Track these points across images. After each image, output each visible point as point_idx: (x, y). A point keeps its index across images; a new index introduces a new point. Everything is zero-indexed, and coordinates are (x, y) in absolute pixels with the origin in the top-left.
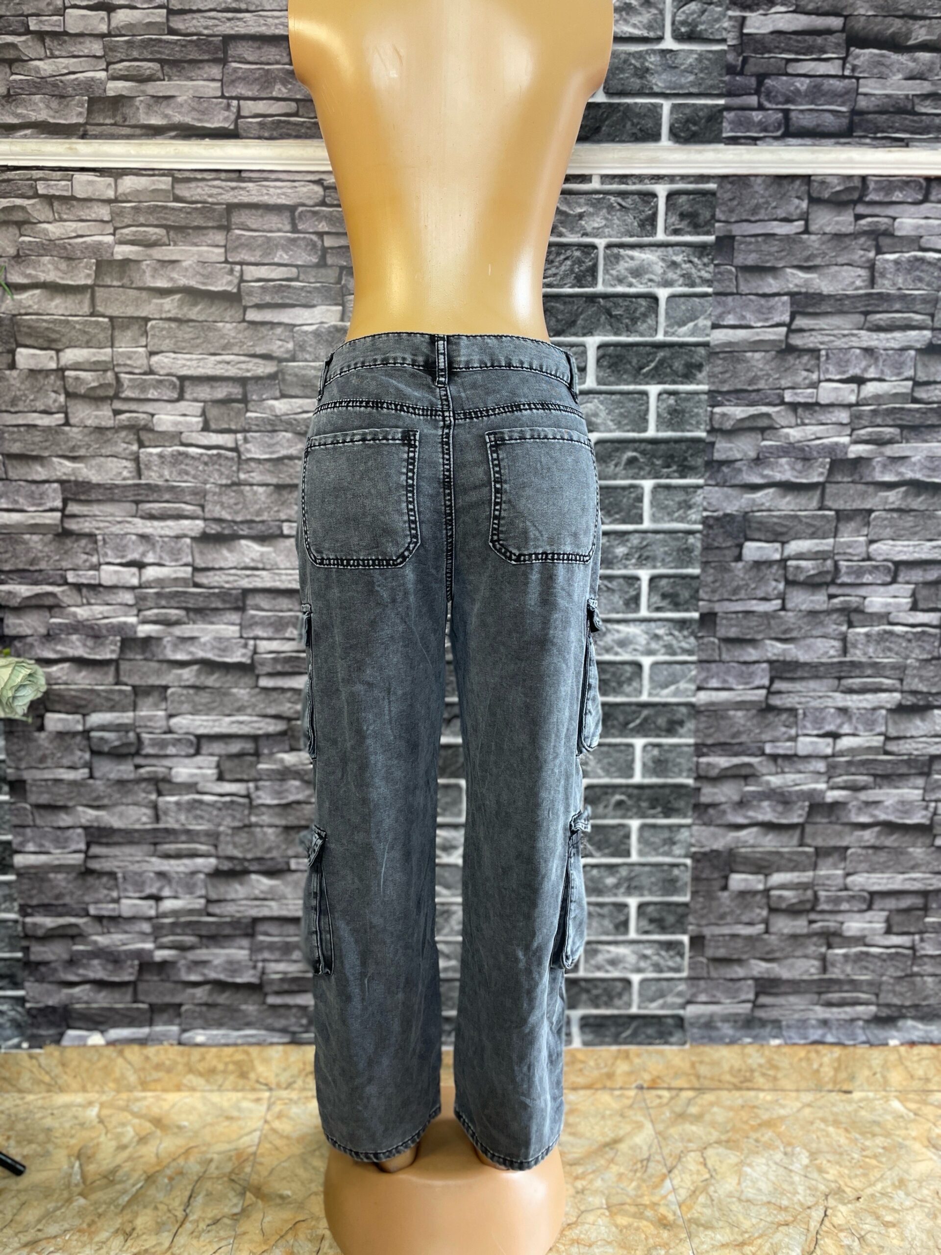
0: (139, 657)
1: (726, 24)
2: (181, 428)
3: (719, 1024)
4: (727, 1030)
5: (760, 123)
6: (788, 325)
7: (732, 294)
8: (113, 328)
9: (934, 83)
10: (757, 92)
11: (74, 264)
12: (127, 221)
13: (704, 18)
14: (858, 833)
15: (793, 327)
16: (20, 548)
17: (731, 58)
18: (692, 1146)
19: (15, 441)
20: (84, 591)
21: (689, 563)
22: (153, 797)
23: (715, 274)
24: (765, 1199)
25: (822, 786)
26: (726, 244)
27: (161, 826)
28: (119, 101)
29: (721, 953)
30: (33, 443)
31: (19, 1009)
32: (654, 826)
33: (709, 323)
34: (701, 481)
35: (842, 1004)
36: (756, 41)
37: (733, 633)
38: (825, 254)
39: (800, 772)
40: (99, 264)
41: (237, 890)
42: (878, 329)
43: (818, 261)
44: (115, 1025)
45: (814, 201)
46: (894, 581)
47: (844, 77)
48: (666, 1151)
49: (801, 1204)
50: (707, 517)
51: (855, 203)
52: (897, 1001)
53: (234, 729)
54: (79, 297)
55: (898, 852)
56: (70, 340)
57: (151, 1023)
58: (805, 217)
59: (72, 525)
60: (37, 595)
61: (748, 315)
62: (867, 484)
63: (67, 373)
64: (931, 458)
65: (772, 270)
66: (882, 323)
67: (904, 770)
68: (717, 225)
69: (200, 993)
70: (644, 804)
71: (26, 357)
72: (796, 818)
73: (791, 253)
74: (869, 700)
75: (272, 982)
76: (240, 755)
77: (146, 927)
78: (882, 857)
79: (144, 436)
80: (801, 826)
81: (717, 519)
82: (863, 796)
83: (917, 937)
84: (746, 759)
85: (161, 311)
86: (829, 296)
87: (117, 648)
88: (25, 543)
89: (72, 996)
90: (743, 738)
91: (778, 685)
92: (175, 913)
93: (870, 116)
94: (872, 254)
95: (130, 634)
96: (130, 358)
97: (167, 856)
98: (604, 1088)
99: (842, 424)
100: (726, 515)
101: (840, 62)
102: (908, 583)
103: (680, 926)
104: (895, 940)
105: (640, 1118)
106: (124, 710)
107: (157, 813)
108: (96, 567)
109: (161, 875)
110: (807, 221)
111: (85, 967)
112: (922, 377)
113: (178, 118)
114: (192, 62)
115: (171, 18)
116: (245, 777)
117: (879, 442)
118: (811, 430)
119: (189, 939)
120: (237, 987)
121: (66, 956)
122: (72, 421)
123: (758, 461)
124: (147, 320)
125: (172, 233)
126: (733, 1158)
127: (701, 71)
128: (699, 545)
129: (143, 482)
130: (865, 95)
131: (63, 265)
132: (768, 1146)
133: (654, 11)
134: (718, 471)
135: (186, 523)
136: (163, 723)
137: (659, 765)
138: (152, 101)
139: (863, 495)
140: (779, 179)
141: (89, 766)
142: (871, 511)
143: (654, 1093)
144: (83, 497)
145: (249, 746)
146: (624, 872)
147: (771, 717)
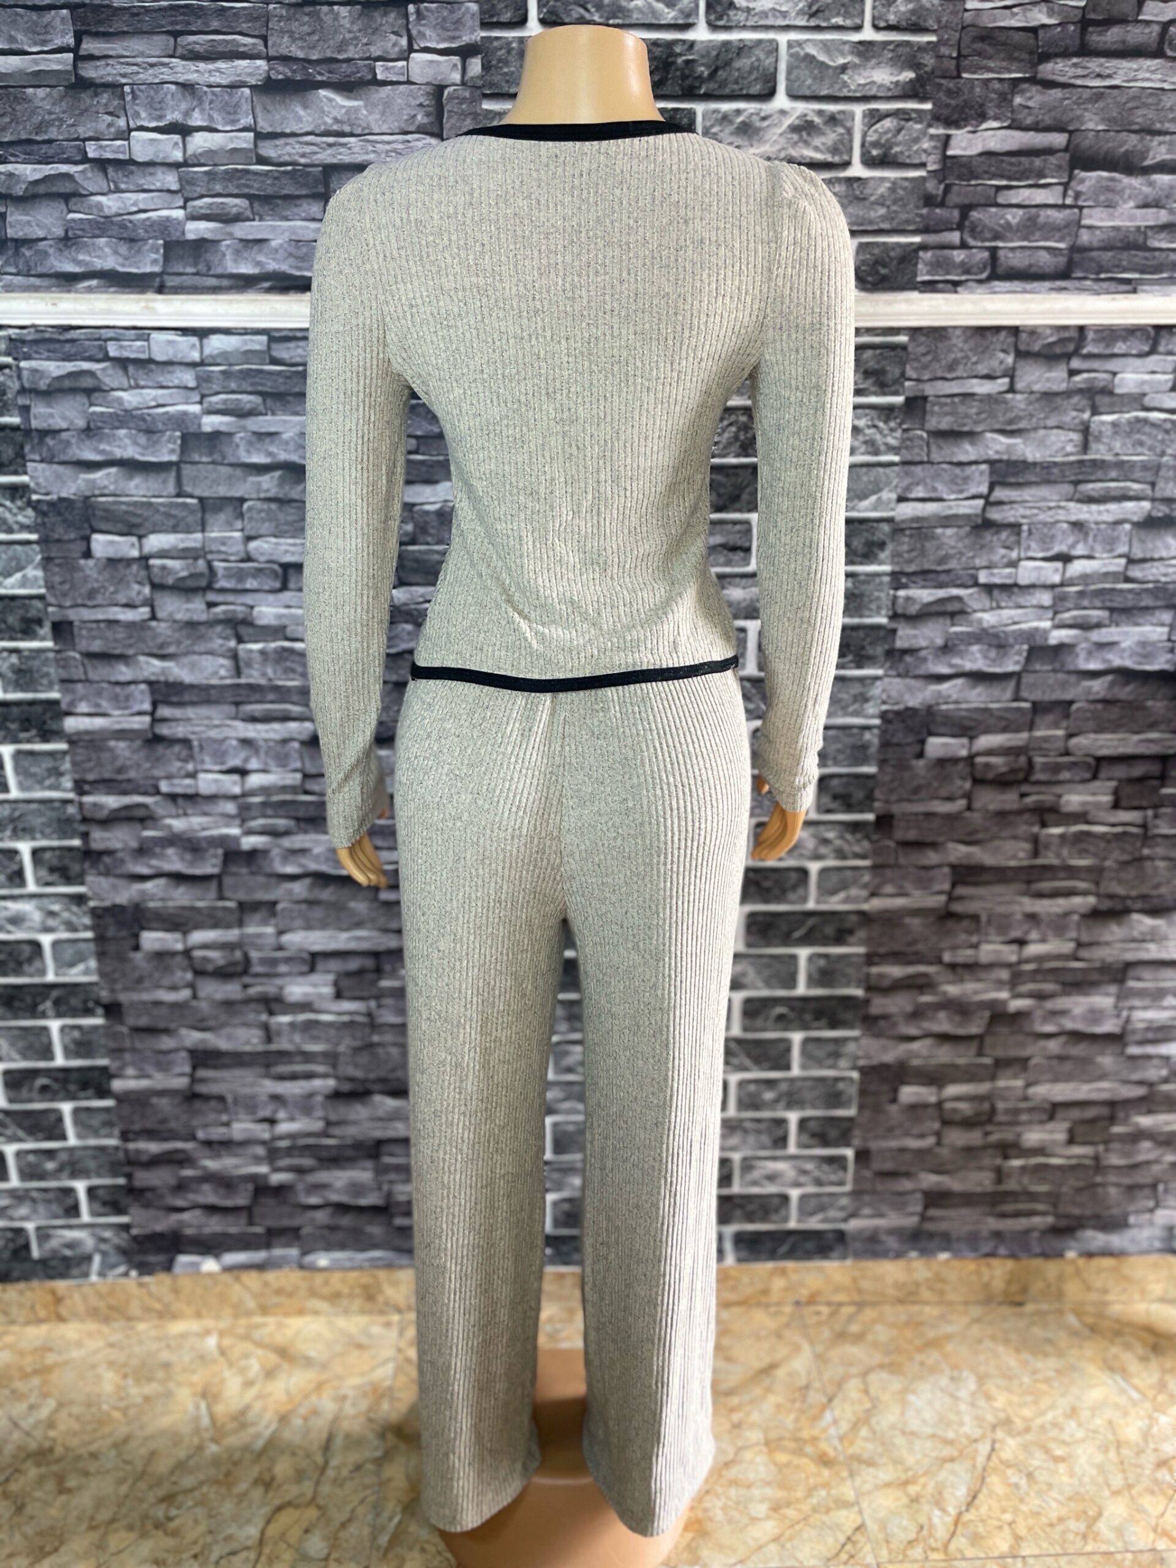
0: (244, 871)
1: (926, 145)
2: (284, 621)
3: (884, 1237)
4: (892, 1243)
5: (963, 263)
6: (986, 498)
7: (921, 463)
8: (204, 510)
9: (1171, 211)
10: (960, 227)
11: (155, 437)
12: (216, 387)
13: (900, 138)
14: (1043, 1043)
15: (992, 499)
16: (105, 756)
17: (931, 186)
18: (853, 1371)
19: (94, 638)
20: (180, 801)
21: (864, 761)
22: (264, 1017)
23: (903, 440)
24: (929, 1430)
25: (1004, 995)
26: (916, 406)
27: (273, 1047)
28: (201, 245)
29: (888, 1166)
30: (116, 641)
31: (125, 1235)
32: (818, 1040)
33: (894, 496)
34: (880, 672)
35: (1017, 1214)
36: (962, 165)
37: (912, 835)
38: (1031, 416)
39: (979, 980)
40: (184, 438)
41: (359, 1112)
42: (1090, 500)
43: (1022, 425)
44: (230, 1249)
45: (1021, 355)
46: (1095, 777)
47: (1064, 206)
48: (826, 1376)
49: (967, 1437)
50: (886, 712)
51: (1068, 357)
52: (1076, 1211)
53: (353, 946)
54: (163, 475)
55: (1085, 1062)
56: (155, 524)
57: (268, 1246)
58: (1011, 374)
59: (164, 730)
60: (127, 808)
61: (940, 487)
62: (1069, 672)
63: (152, 562)
64: (1143, 644)
65: (971, 436)
66: (1094, 494)
67: (1095, 976)
68: (907, 384)
69: (321, 1216)
70: (808, 1017)
71: (103, 544)
72: (974, 1029)
73: (992, 415)
74: (1060, 905)
75: (398, 1203)
76: (360, 973)
77: (260, 1151)
78: (1068, 1067)
79: (243, 630)
80: (980, 1038)
81: (897, 713)
82: (1049, 1005)
83: (1101, 1148)
84: (922, 969)
85: (258, 491)
86: (1035, 464)
87: (218, 861)
88: (111, 750)
89: (181, 1222)
90: (920, 947)
91: (961, 891)
92: (291, 1136)
93: (1094, 254)
94: (1086, 416)
95: (233, 847)
96: (224, 544)
97: (281, 1078)
98: (759, 1304)
99: (1042, 607)
100: (908, 709)
101: (1060, 188)
102: (1110, 779)
103: (844, 1140)
104: (1078, 1150)
105: (797, 1338)
106: (228, 926)
107: (269, 1034)
108: (193, 775)
109: (276, 1098)
110: (1012, 378)
111: (196, 1191)
112: (1138, 554)
113: (272, 266)
114: (287, 198)
115: (260, 144)
116: (365, 994)
117: (1085, 626)
118: (1007, 614)
119: (307, 1162)
120: (360, 1209)
121: (173, 1181)
122: (160, 614)
123: (947, 649)
124: (242, 500)
125: (269, 401)
126: (896, 1384)
127: (895, 202)
128: (876, 741)
129: (243, 681)
130: (1090, 227)
131: (142, 439)
132: (934, 1370)
133: (841, 130)
134: (901, 660)
135: (293, 725)
136: (272, 941)
137: (825, 975)
138: (240, 246)
139: (1064, 685)
140: (981, 331)
141: (191, 986)
142: (1071, 703)
143: (812, 1308)
144: (174, 699)
145: (369, 963)
146: (784, 1087)
147: (951, 924)
